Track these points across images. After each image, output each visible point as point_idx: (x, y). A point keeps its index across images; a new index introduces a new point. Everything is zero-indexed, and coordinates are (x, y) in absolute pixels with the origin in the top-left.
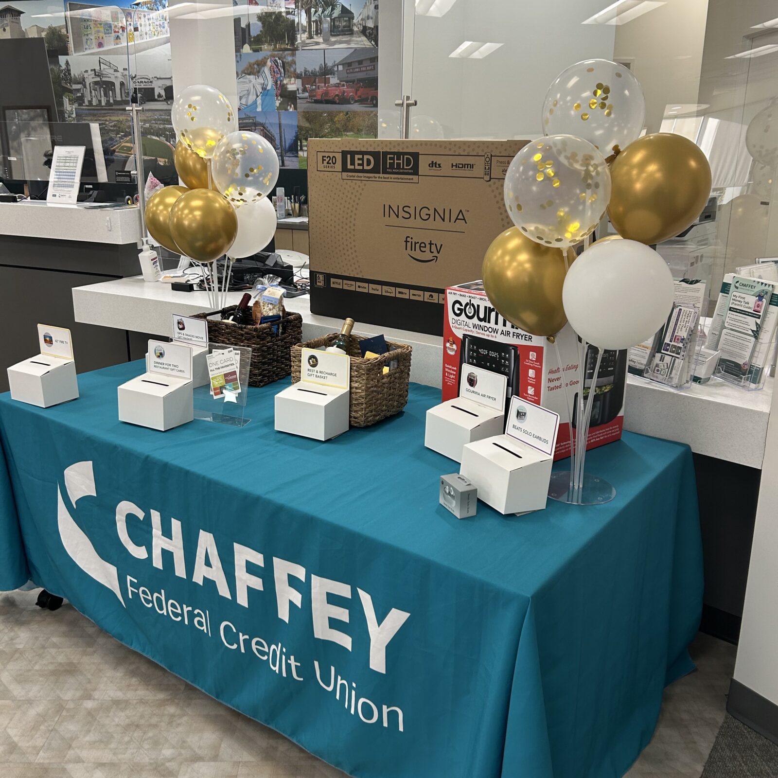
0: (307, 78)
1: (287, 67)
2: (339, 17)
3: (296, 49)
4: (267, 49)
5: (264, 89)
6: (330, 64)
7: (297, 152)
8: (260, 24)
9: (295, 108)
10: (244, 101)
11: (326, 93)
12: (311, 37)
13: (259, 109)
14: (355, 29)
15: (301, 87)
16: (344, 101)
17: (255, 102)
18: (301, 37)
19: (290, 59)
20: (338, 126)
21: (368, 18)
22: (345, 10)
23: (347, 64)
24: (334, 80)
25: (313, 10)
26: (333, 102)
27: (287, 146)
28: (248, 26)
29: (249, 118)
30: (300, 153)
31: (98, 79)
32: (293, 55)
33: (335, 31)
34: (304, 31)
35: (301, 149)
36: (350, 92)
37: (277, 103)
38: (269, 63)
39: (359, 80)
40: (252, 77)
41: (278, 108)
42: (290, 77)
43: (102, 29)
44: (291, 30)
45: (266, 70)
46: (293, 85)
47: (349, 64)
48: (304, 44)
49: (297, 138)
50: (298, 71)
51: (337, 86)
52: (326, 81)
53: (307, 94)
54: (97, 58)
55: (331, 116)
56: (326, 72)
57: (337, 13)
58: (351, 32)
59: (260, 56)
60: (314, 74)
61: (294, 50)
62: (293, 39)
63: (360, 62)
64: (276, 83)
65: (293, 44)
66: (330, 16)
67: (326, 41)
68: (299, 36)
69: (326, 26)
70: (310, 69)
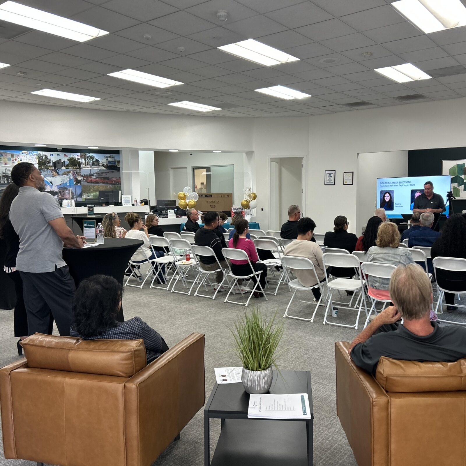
0: (85, 176)
1: (78, 173)
2: (95, 161)
3: (81, 169)
4: (71, 168)
5: (70, 179)
6: (92, 173)
7: (81, 196)
8: (68, 161)
9: (81, 184)
10: (62, 182)
11: (91, 181)
12: (86, 166)
13: (68, 185)
14: (100, 165)
15: (83, 179)
16: (97, 182)
17: (66, 183)
18: (82, 166)
19: (79, 171)
20: (95, 189)
21: (104, 162)
22: (96, 159)
23: (98, 173)
24: (94, 177)
25: (86, 159)
26: (94, 183)
27: (78, 195)
28: (64, 162)
29: (64, 187)
30: (83, 197)
31: (4, 175)
32: (80, 170)
33: (93, 164)
34: (84, 164)
35: (83, 196)
36: (99, 180)
37: (75, 183)
38: (72, 172)
39: (102, 178)
40: (65, 176)
41: (75, 184)
42: (79, 176)
43: (7, 160)
44: (79, 164)
45: (70, 174)
46: (80, 178)
47: (99, 173)
48: (84, 167)
49: (81, 193)
50: (82, 175)
51: (95, 179)
52: (91, 177)
53: (85, 181)
54: (4, 168)
55: (93, 187)
56: (91, 175)
57: (94, 160)
58: (99, 165)
59: (68, 170)
60: (87, 175)
61: (80, 169)
62: (80, 166)
63: (102, 173)
64: (74, 177)
65: (80, 167)
66: (92, 161)
67: (91, 167)
68: (82, 165)
69: (91, 163)
70: (86, 174)
